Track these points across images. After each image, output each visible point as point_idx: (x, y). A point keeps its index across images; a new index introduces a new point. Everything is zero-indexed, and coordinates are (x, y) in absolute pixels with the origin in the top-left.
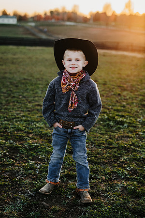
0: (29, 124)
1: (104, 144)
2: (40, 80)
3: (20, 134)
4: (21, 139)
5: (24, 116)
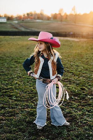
1: (29, 91)
2: (8, 58)
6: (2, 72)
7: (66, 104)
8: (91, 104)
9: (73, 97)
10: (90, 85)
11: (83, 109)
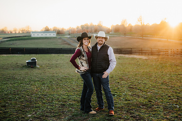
0: (69, 97)
3: (65, 100)
4: (65, 102)
5: (66, 94)
6: (73, 89)
7: (136, 110)
8: (156, 111)
9: (141, 106)
10: (156, 99)
11: (150, 113)
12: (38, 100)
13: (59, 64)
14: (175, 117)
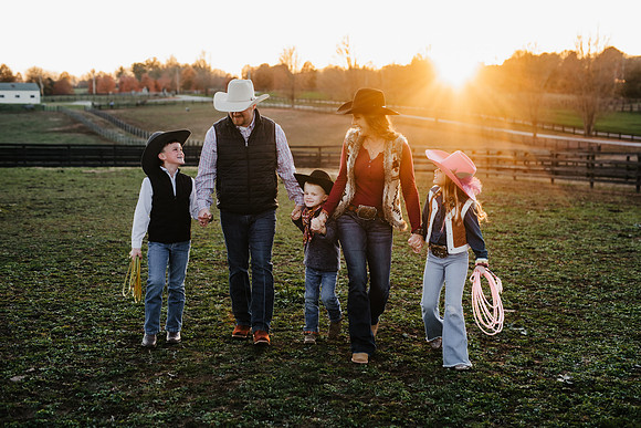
9: (405, 335)
12: (32, 324)
13: (72, 200)
14: (524, 365)
